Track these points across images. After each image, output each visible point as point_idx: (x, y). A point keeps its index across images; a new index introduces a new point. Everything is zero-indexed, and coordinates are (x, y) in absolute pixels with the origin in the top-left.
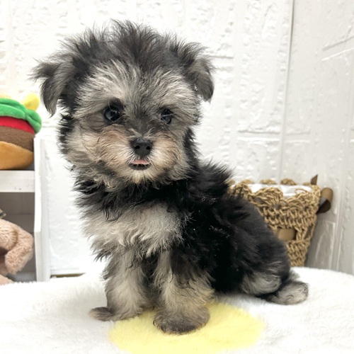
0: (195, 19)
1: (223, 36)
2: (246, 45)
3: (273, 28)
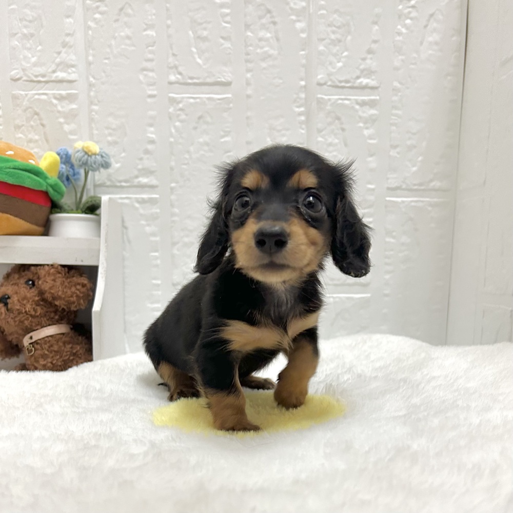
0: (324, 40)
1: (364, 59)
2: (397, 69)
3: (436, 43)
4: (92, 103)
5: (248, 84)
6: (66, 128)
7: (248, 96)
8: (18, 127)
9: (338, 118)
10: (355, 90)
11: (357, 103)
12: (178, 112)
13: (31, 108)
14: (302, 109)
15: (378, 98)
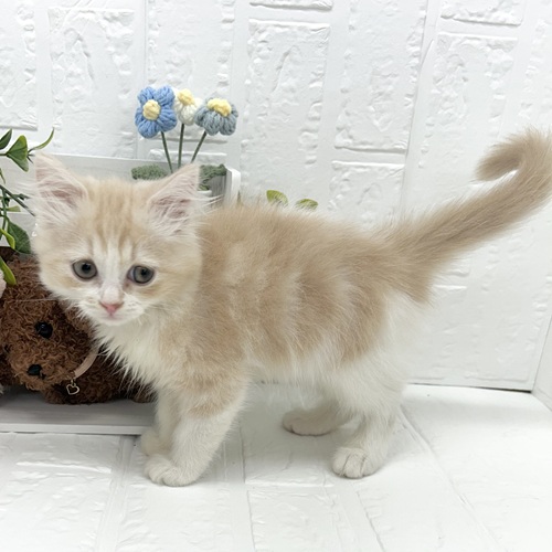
4: (150, 26)
5: (353, 10)
6: (118, 60)
7: (352, 28)
8: (55, 56)
9: (461, 65)
10: (488, 27)
11: (489, 45)
12: (260, 45)
13: (72, 29)
14: (418, 49)
15: (515, 39)
